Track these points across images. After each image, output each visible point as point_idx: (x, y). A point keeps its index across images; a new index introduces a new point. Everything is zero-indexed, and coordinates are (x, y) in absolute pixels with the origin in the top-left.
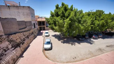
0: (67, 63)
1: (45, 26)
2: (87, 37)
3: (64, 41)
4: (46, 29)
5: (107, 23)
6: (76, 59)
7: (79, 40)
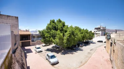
0: (80, 67)
1: (31, 41)
2: (77, 46)
3: (62, 52)
4: (31, 44)
5: (85, 35)
6: (83, 63)
7: (74, 50)
